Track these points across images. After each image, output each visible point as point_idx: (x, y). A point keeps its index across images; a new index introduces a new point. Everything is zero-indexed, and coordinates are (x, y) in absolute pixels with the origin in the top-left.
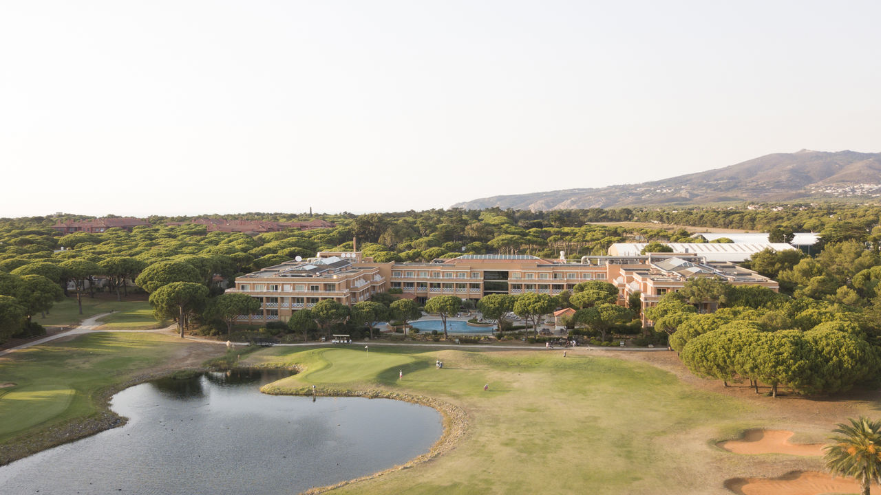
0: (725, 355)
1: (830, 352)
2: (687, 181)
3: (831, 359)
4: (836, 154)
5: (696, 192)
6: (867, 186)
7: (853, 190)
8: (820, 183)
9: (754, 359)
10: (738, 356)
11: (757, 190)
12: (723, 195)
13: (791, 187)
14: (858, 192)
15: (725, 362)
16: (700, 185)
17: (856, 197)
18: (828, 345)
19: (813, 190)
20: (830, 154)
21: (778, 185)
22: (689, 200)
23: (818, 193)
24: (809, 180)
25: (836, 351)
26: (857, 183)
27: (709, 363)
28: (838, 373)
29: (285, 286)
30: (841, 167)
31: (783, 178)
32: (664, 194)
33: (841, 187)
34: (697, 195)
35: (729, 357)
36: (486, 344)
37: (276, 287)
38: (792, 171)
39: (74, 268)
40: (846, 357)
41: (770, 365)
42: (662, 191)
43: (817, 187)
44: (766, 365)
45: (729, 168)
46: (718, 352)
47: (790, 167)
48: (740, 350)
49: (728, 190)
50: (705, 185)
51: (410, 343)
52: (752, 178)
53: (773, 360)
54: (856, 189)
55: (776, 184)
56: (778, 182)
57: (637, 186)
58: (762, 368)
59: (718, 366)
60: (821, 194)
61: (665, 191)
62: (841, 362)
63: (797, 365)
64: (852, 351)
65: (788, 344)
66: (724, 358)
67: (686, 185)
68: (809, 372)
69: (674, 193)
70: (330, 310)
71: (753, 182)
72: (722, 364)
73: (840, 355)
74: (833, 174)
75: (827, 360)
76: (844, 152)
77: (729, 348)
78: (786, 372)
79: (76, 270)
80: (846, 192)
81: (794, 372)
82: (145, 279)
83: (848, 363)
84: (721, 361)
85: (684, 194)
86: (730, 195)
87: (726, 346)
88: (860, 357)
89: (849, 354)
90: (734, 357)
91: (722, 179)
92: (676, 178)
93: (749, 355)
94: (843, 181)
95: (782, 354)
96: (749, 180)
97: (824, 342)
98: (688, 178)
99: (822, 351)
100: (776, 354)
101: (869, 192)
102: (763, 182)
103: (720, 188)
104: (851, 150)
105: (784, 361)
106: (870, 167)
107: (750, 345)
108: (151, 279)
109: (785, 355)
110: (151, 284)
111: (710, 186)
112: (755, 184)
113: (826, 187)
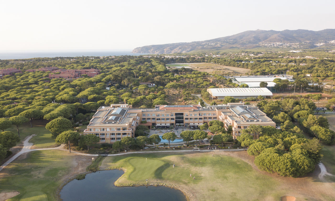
0: (270, 164)
1: (301, 165)
2: (220, 40)
3: (302, 167)
4: (268, 31)
5: (223, 45)
6: (278, 43)
7: (274, 45)
8: (263, 42)
9: (279, 167)
10: (274, 165)
11: (243, 44)
12: (232, 46)
13: (254, 43)
14: (275, 46)
15: (270, 167)
16: (224, 42)
17: (274, 47)
18: (300, 162)
19: (261, 44)
20: (266, 31)
21: (250, 42)
22: (220, 48)
23: (263, 45)
24: (260, 40)
25: (303, 164)
26: (275, 42)
27: (265, 167)
28: (304, 171)
29: (107, 129)
30: (270, 36)
31: (252, 40)
32: (212, 45)
33: (270, 43)
34: (223, 46)
35: (271, 165)
36: (184, 149)
37: (104, 129)
38: (254, 37)
39: (17, 121)
40: (306, 166)
41: (284, 170)
42: (211, 44)
43: (262, 43)
44: (283, 170)
45: (234, 36)
46: (267, 163)
47: (253, 36)
48: (274, 163)
49: (233, 44)
50: (225, 42)
51: (157, 151)
52: (241, 40)
53: (285, 168)
54: (275, 44)
55: (249, 42)
56: (250, 41)
57: (202, 42)
58: (282, 170)
59: (267, 168)
60: (264, 46)
61: (212, 44)
62: (304, 168)
63: (292, 170)
64: (307, 164)
65: (289, 162)
66: (269, 165)
67: (219, 42)
68: (295, 172)
69: (215, 45)
70: (129, 141)
71: (241, 41)
72: (269, 167)
73: (304, 165)
74: (267, 38)
75: (300, 167)
76: (271, 30)
77: (271, 162)
78: (289, 172)
79: (18, 122)
80: (271, 45)
81: (291, 172)
82: (50, 127)
83: (306, 168)
84: (268, 167)
85: (219, 45)
86: (234, 46)
87: (270, 161)
88: (310, 166)
89: (307, 165)
90: (273, 165)
91: (231, 40)
92: (216, 39)
93: (277, 165)
94: (270, 41)
95: (288, 166)
96: (240, 40)
97: (299, 161)
98: (220, 39)
99: (299, 164)
100: (286, 166)
101: (278, 45)
102: (245, 41)
103: (231, 43)
104: (273, 30)
105: (288, 168)
106: (279, 36)
107: (277, 161)
108: (53, 127)
109: (289, 166)
110: (53, 129)
111: (227, 42)
112: (242, 42)
113: (265, 43)
